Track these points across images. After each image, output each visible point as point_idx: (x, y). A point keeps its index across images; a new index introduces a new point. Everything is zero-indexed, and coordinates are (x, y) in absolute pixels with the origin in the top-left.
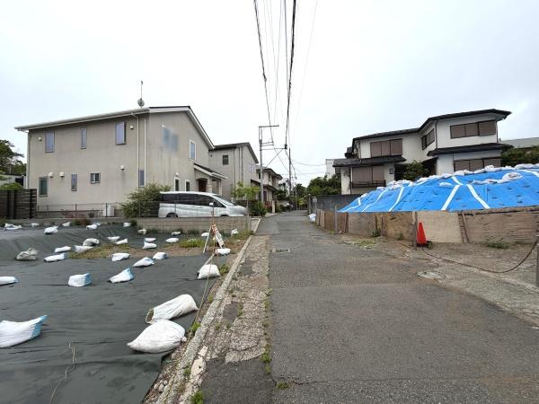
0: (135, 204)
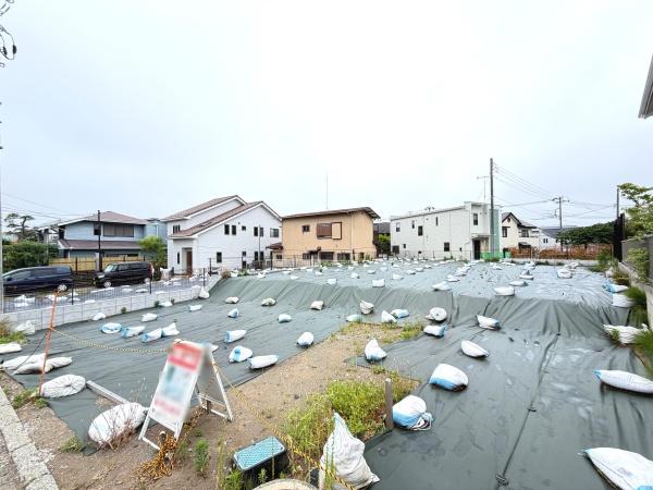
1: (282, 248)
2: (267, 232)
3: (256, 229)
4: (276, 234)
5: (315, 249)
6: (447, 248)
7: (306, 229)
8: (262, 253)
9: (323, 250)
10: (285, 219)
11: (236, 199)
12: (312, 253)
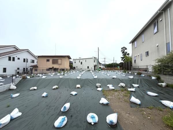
0: (159, 66)
1: (37, 67)
2: (29, 61)
3: (24, 59)
4: (33, 61)
5: (51, 67)
6: (88, 67)
7: (48, 61)
8: (27, 69)
9: (55, 67)
10: (39, 57)
11: (15, 47)
12: (50, 68)
